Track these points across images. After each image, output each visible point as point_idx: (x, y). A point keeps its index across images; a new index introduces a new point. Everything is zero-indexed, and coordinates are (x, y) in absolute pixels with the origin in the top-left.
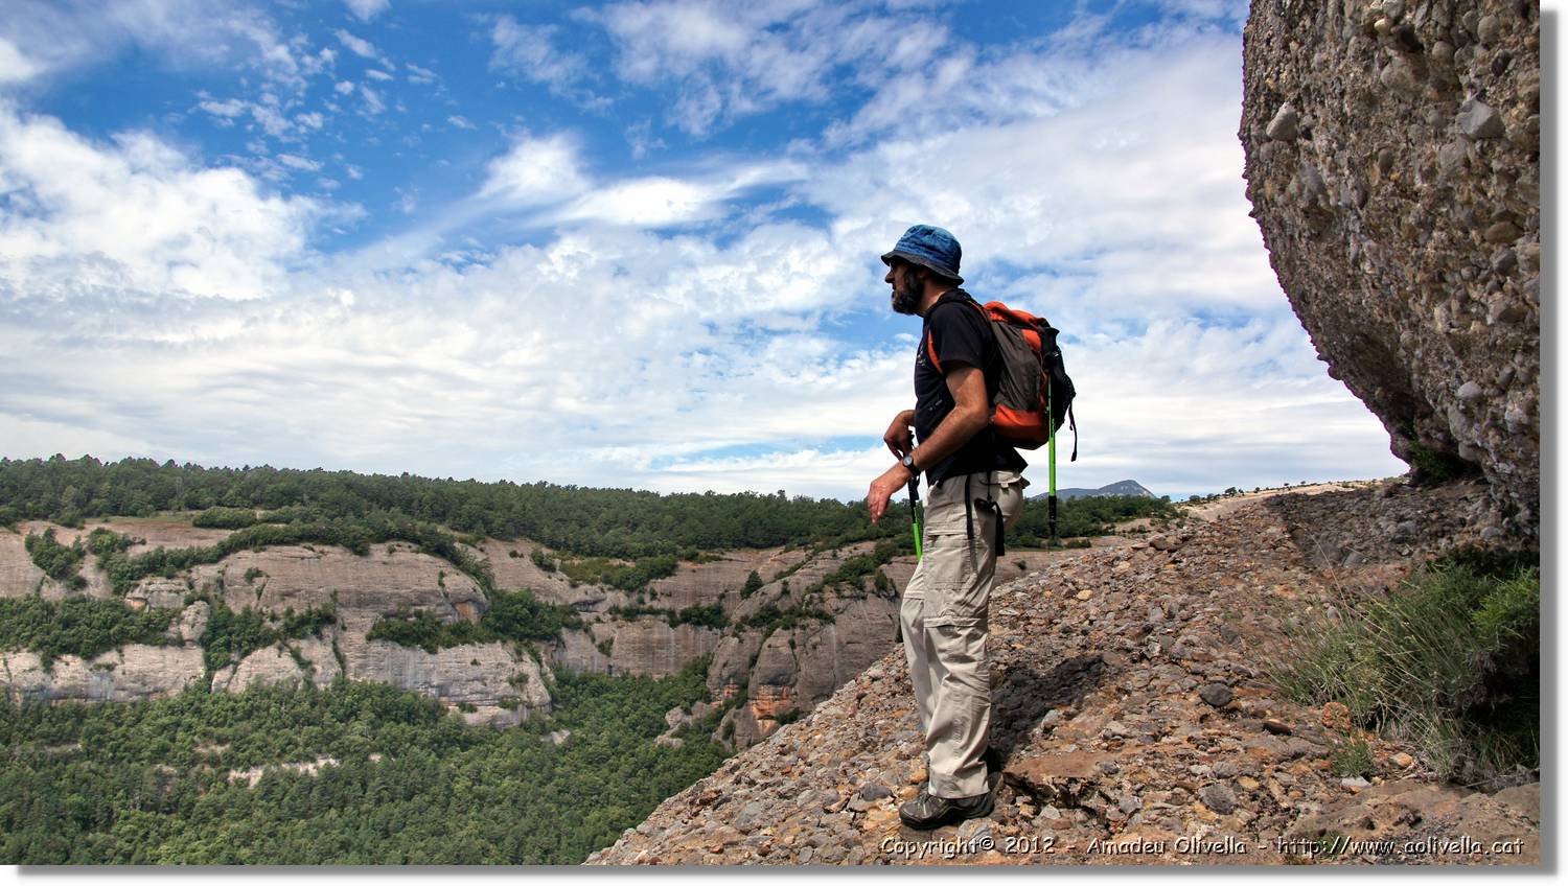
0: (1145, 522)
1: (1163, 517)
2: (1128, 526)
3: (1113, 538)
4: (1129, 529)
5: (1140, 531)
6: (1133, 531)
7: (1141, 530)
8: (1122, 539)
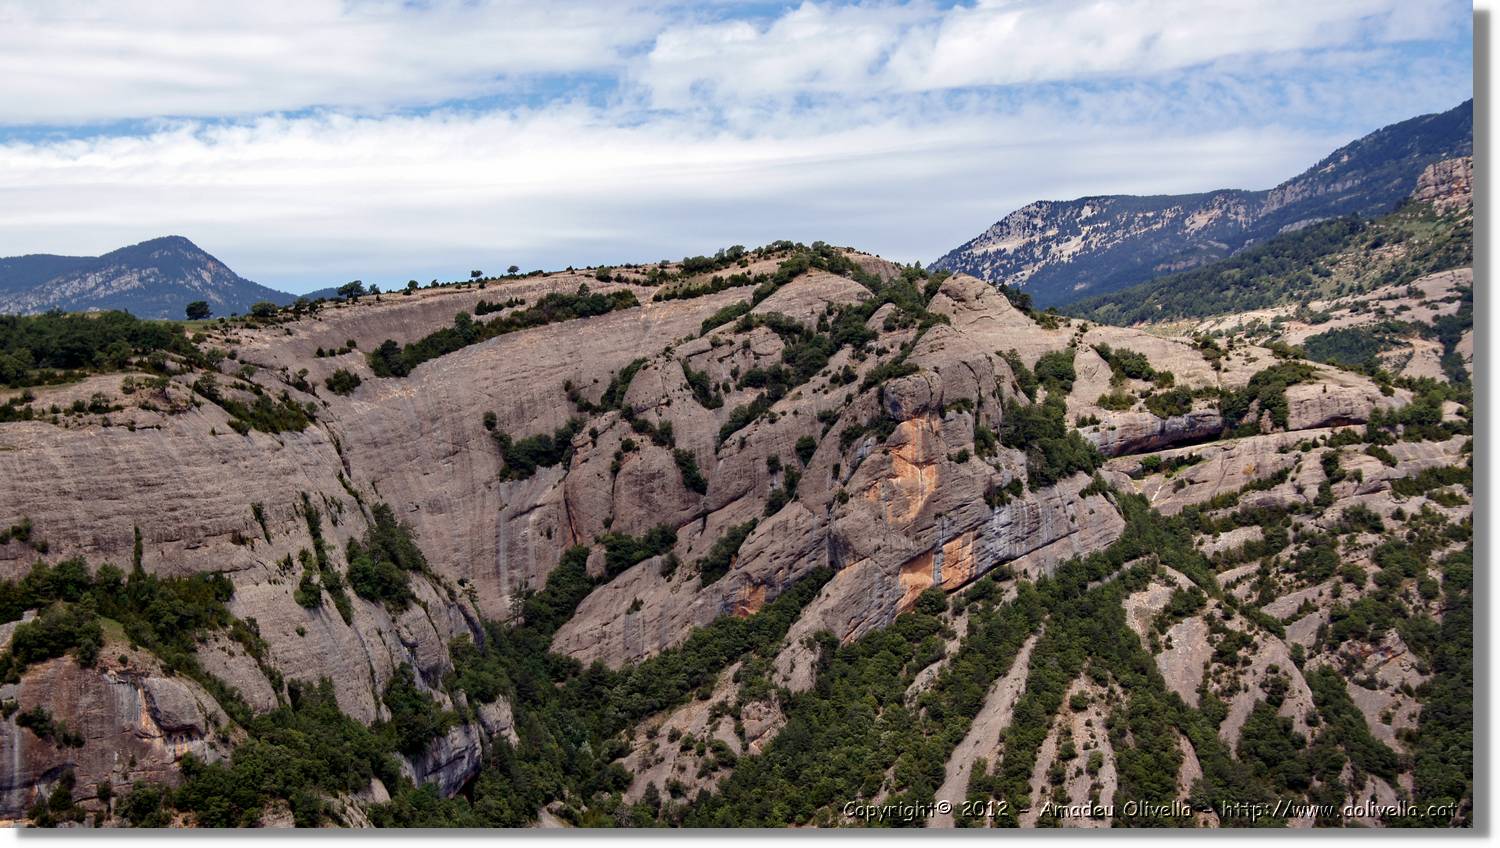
0: (110, 384)
1: (160, 368)
2: (66, 396)
3: (24, 427)
4: (69, 405)
5: (96, 408)
6: (79, 408)
7: (99, 407)
8: (47, 428)
